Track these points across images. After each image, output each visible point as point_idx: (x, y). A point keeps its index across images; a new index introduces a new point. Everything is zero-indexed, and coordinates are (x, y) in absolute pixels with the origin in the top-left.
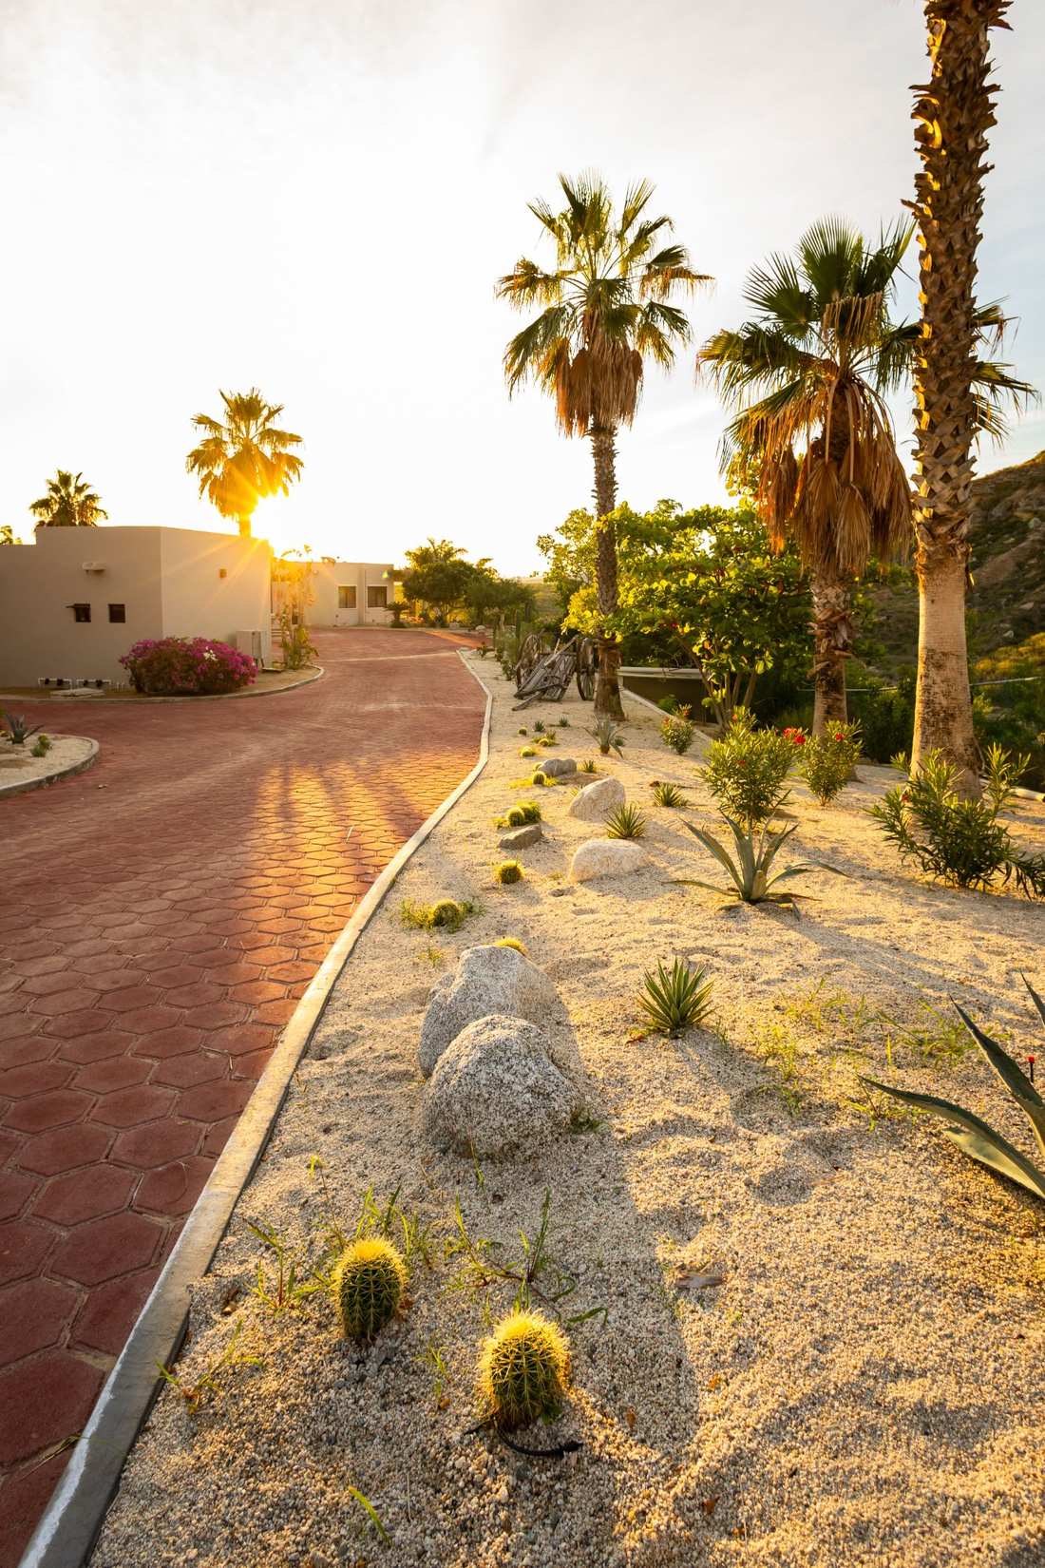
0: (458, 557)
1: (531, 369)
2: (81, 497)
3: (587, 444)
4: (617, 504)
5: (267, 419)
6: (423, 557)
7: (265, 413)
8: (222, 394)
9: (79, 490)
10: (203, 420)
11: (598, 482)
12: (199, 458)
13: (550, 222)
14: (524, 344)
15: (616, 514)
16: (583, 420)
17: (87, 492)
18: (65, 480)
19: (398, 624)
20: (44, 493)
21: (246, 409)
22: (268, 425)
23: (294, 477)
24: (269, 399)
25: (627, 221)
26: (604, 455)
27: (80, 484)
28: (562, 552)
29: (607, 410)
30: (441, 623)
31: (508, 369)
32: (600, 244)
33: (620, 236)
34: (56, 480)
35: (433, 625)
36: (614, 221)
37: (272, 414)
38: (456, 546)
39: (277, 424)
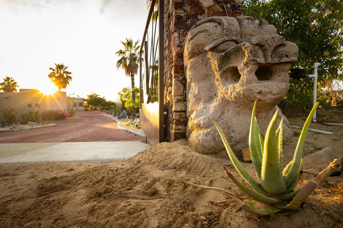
0: (99, 97)
1: (121, 65)
2: (13, 82)
3: (130, 78)
4: (135, 87)
5: (65, 69)
6: (91, 96)
7: (64, 68)
8: (55, 64)
9: (12, 81)
10: (51, 69)
11: (132, 83)
12: (50, 76)
13: (124, 44)
14: (120, 61)
15: (135, 88)
16: (129, 74)
17: (14, 81)
18: (8, 79)
19: (86, 110)
20: (3, 81)
21: (60, 67)
22: (65, 71)
23: (70, 80)
24: (65, 66)
25: (136, 45)
26: (133, 79)
27: (12, 80)
28: (122, 95)
29: (133, 73)
30: (95, 109)
31: (117, 65)
32: (132, 47)
33: (135, 47)
34: (6, 78)
35: (94, 110)
36: (134, 44)
37: (66, 68)
38: (98, 94)
39: (67, 70)
